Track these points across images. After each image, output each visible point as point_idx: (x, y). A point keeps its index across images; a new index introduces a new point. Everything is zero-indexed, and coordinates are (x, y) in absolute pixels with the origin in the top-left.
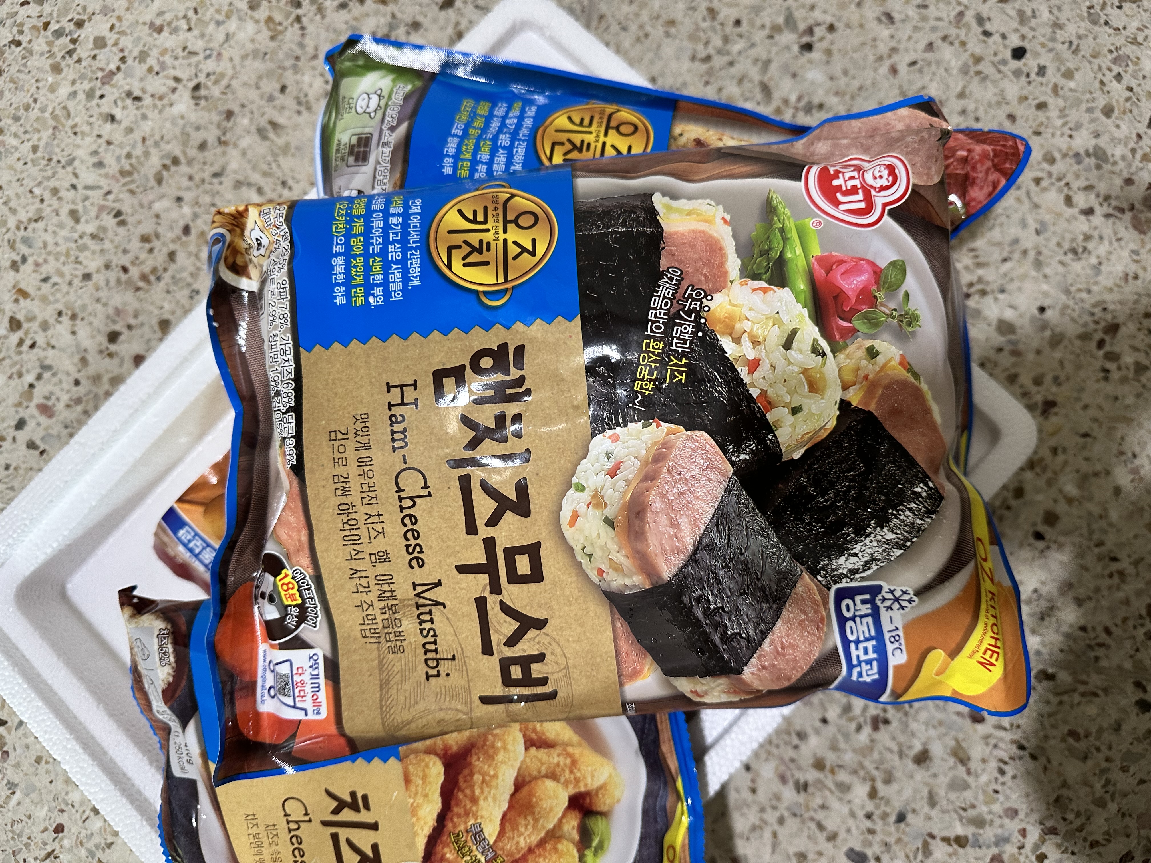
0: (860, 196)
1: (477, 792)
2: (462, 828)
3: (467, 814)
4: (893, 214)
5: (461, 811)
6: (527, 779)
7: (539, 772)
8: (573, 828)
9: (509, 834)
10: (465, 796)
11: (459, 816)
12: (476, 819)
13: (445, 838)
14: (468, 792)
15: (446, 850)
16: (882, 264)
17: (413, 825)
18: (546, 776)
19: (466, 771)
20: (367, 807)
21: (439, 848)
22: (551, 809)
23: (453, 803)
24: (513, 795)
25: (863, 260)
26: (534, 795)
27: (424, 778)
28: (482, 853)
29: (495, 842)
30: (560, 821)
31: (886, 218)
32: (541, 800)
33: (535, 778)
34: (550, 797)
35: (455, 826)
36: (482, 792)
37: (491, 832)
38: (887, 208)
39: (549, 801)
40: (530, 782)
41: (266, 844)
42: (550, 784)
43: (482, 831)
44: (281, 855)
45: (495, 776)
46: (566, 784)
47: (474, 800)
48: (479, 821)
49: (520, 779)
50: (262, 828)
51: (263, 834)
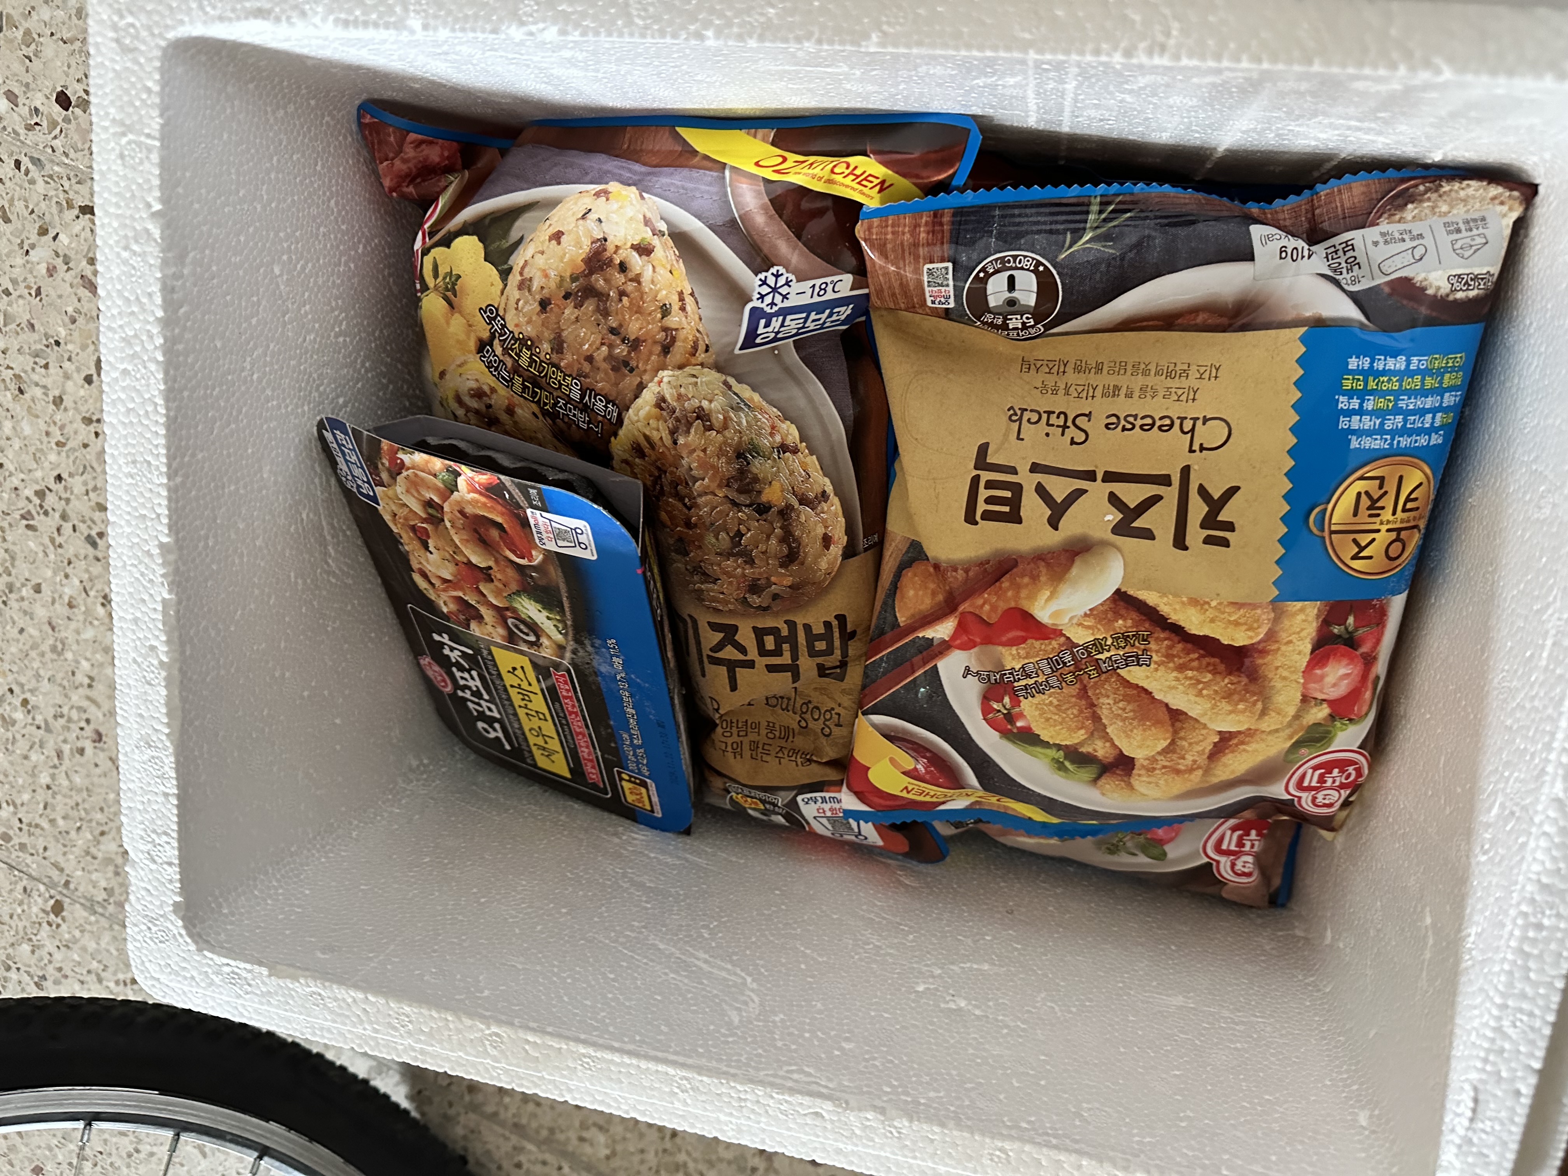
0: (1233, 847)
1: (1190, 673)
2: (1153, 646)
3: (1169, 657)
4: (1208, 865)
5: (1175, 652)
6: (1178, 724)
7: (1181, 739)
8: (1095, 750)
9: (1122, 691)
10: (1192, 660)
11: (1170, 647)
12: (1156, 663)
13: (1147, 625)
14: (1195, 664)
15: (1129, 623)
16: (1167, 848)
17: (1176, 595)
18: (1173, 742)
19: (1222, 667)
20: (1208, 540)
21: (1134, 615)
22: (1128, 736)
23: (1189, 646)
24: (1167, 705)
25: (1177, 835)
26: (1153, 725)
27: (1237, 624)
28: (1110, 658)
29: (1119, 675)
30: (1111, 741)
31: (1207, 860)
32: (1144, 730)
33: (1175, 732)
34: (1144, 740)
35: (1157, 639)
36: (1186, 678)
37: (1135, 674)
38: (1214, 863)
39: (1139, 738)
40: (1173, 725)
41: (1169, 383)
42: (1164, 744)
43: (1138, 665)
44: (1149, 398)
45: (1199, 694)
46: (1153, 760)
47: (1181, 668)
48: (1152, 666)
49: (1182, 717)
50: (1196, 384)
51: (1185, 383)
